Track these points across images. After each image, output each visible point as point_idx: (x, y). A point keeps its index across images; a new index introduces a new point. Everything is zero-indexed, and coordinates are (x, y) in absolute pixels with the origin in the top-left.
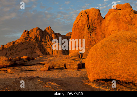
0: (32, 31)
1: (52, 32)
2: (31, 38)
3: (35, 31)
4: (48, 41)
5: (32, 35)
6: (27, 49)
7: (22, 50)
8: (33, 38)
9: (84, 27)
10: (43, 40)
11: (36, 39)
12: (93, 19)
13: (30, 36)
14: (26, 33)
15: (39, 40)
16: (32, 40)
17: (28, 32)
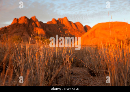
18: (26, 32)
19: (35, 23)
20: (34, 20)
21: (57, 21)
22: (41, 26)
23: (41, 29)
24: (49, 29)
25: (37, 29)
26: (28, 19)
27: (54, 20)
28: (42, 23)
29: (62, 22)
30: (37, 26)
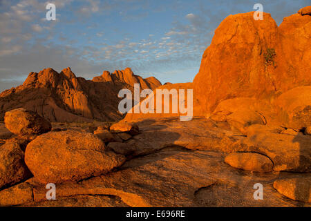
0: (42, 73)
1: (72, 75)
2: (41, 84)
3: (46, 73)
4: (67, 88)
5: (42, 80)
6: (35, 99)
7: (27, 101)
8: (44, 84)
9: (251, 50)
10: (58, 87)
11: (49, 84)
12: (268, 34)
13: (40, 80)
14: (33, 76)
15: (53, 86)
16: (42, 86)
17: (37, 74)
18: (51, 98)
19: (68, 80)
20: (67, 75)
21: (113, 76)
22: (79, 86)
23: (80, 93)
24: (96, 92)
25: (72, 91)
26: (55, 73)
27: (107, 74)
28: (83, 79)
29: (121, 77)
30: (73, 87)
